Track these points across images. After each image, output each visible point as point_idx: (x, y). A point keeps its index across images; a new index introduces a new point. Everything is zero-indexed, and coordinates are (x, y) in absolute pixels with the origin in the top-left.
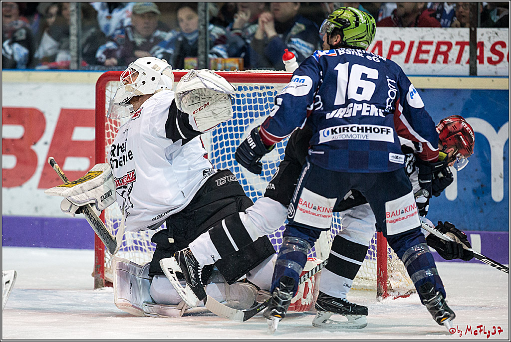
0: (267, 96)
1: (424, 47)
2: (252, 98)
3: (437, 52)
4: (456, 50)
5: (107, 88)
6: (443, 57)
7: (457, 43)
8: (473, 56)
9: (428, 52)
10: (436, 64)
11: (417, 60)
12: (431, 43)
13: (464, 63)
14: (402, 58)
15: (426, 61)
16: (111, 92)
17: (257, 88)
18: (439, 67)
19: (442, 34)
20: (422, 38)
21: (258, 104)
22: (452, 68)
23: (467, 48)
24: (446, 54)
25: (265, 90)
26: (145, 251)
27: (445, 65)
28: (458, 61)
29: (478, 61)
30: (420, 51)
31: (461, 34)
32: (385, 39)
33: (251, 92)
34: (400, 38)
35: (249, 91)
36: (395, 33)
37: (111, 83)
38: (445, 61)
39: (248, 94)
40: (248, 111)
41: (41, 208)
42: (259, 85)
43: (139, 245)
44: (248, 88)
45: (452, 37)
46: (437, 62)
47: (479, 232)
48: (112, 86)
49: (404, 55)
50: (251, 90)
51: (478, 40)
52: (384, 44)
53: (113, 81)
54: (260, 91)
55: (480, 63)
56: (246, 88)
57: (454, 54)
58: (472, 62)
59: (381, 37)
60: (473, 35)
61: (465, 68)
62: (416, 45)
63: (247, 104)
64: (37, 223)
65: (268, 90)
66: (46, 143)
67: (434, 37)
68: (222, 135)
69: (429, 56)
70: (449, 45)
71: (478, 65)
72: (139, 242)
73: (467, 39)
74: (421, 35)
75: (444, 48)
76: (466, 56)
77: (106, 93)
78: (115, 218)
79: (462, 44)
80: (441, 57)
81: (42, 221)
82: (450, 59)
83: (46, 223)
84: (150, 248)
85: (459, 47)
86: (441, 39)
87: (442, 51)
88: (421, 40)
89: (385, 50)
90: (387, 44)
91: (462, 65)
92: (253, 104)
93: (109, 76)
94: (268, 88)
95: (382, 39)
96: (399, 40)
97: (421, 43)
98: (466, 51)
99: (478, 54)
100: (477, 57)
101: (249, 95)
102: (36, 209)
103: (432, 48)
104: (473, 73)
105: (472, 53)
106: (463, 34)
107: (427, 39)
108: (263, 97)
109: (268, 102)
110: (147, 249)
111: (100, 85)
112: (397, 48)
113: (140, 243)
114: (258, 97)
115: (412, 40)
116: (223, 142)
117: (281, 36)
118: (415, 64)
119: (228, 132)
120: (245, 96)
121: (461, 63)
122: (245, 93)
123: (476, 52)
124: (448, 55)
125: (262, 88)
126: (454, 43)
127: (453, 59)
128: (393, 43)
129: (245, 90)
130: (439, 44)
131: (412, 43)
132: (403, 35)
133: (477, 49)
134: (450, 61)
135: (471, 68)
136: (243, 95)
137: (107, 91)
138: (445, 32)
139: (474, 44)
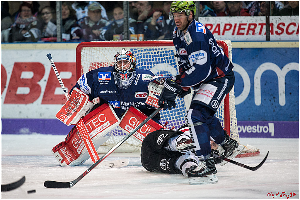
0: (165, 53)
1: (242, 27)
2: (157, 54)
3: (249, 29)
4: (259, 27)
5: (82, 51)
6: (252, 31)
7: (259, 24)
8: (268, 31)
9: (244, 29)
10: (249, 35)
11: (238, 33)
12: (246, 24)
13: (263, 35)
14: (230, 32)
15: (243, 34)
16: (84, 53)
17: (159, 49)
18: (250, 36)
19: (252, 19)
20: (241, 22)
21: (160, 57)
22: (257, 37)
23: (265, 27)
24: (253, 30)
25: (163, 50)
27: (253, 36)
28: (260, 33)
29: (270, 33)
30: (240, 29)
31: (261, 19)
32: (222, 23)
34: (229, 22)
36: (227, 19)
37: (84, 48)
38: (253, 34)
40: (155, 61)
41: (43, 114)
42: (160, 47)
44: (155, 49)
45: (256, 21)
46: (249, 34)
47: (273, 122)
48: (84, 50)
49: (231, 31)
50: (156, 50)
51: (270, 22)
52: (221, 25)
54: (161, 51)
55: (271, 34)
57: (258, 30)
58: (267, 34)
59: (219, 22)
60: (268, 20)
61: (263, 37)
62: (238, 25)
63: (154, 58)
64: (41, 122)
65: (165, 50)
66: (45, 81)
67: (247, 21)
69: (245, 31)
70: (255, 25)
71: (271, 36)
73: (265, 22)
74: (240, 20)
75: (252, 27)
76: (264, 30)
77: (81, 54)
79: (262, 25)
80: (251, 32)
81: (44, 121)
82: (256, 32)
83: (46, 122)
85: (260, 26)
86: (251, 22)
87: (252, 28)
88: (241, 23)
89: (222, 29)
90: (222, 25)
91: (262, 35)
92: (157, 58)
93: (82, 44)
95: (220, 23)
96: (228, 23)
97: (240, 25)
98: (264, 28)
99: (270, 29)
100: (270, 31)
101: (155, 53)
102: (41, 115)
103: (246, 27)
104: (268, 39)
105: (267, 29)
106: (262, 19)
107: (243, 22)
108: (162, 54)
109: (165, 56)
111: (78, 50)
112: (228, 27)
114: (160, 54)
115: (236, 23)
118: (238, 36)
120: (153, 53)
121: (262, 34)
122: (153, 52)
123: (269, 29)
124: (255, 30)
126: (258, 24)
127: (257, 32)
128: (226, 25)
129: (153, 50)
130: (250, 25)
131: (236, 25)
132: (231, 20)
133: (270, 27)
134: (256, 34)
135: (267, 37)
136: (152, 53)
137: (82, 52)
138: (253, 18)
139: (268, 24)
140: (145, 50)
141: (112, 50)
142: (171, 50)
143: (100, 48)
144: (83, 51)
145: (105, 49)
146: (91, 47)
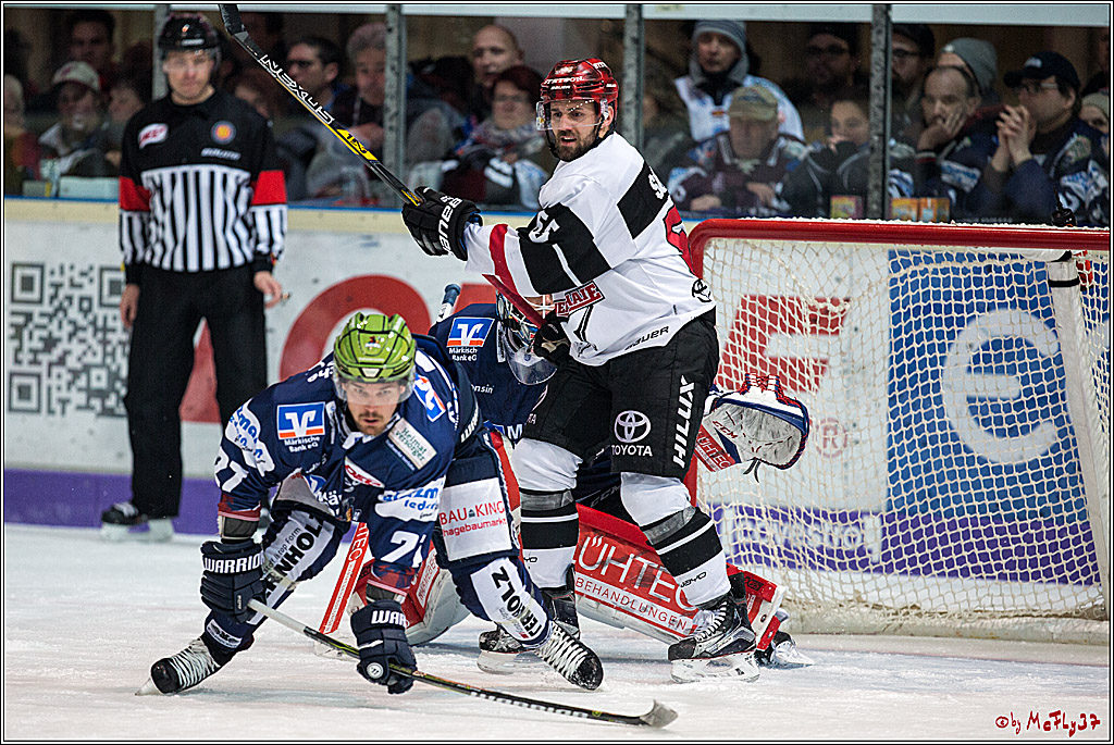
0: (1013, 273)
2: (984, 275)
16: (714, 259)
17: (992, 256)
21: (995, 287)
25: (1008, 261)
26: (775, 565)
33: (983, 265)
35: (977, 263)
37: (714, 241)
39: (974, 268)
40: (975, 300)
42: (997, 250)
43: (763, 554)
44: (976, 256)
48: (716, 247)
50: (981, 260)
53: (717, 239)
54: (998, 263)
56: (971, 257)
63: (973, 288)
65: (1015, 261)
68: (923, 345)
72: (764, 547)
77: (704, 261)
78: (718, 500)
84: (783, 561)
92: (984, 288)
93: (709, 228)
94: (1014, 257)
101: (978, 270)
108: (1004, 274)
109: (1015, 284)
110: (778, 562)
113: (766, 550)
114: (994, 274)
116: (925, 359)
117: (1040, 159)
119: (936, 341)
120: (969, 271)
122: (970, 266)
125: (1002, 257)
129: (970, 261)
136: (965, 271)
137: (705, 257)
140: (939, 258)
141: (817, 255)
142: (1036, 262)
143: (773, 244)
144: (709, 251)
145: (794, 247)
146: (742, 240)
